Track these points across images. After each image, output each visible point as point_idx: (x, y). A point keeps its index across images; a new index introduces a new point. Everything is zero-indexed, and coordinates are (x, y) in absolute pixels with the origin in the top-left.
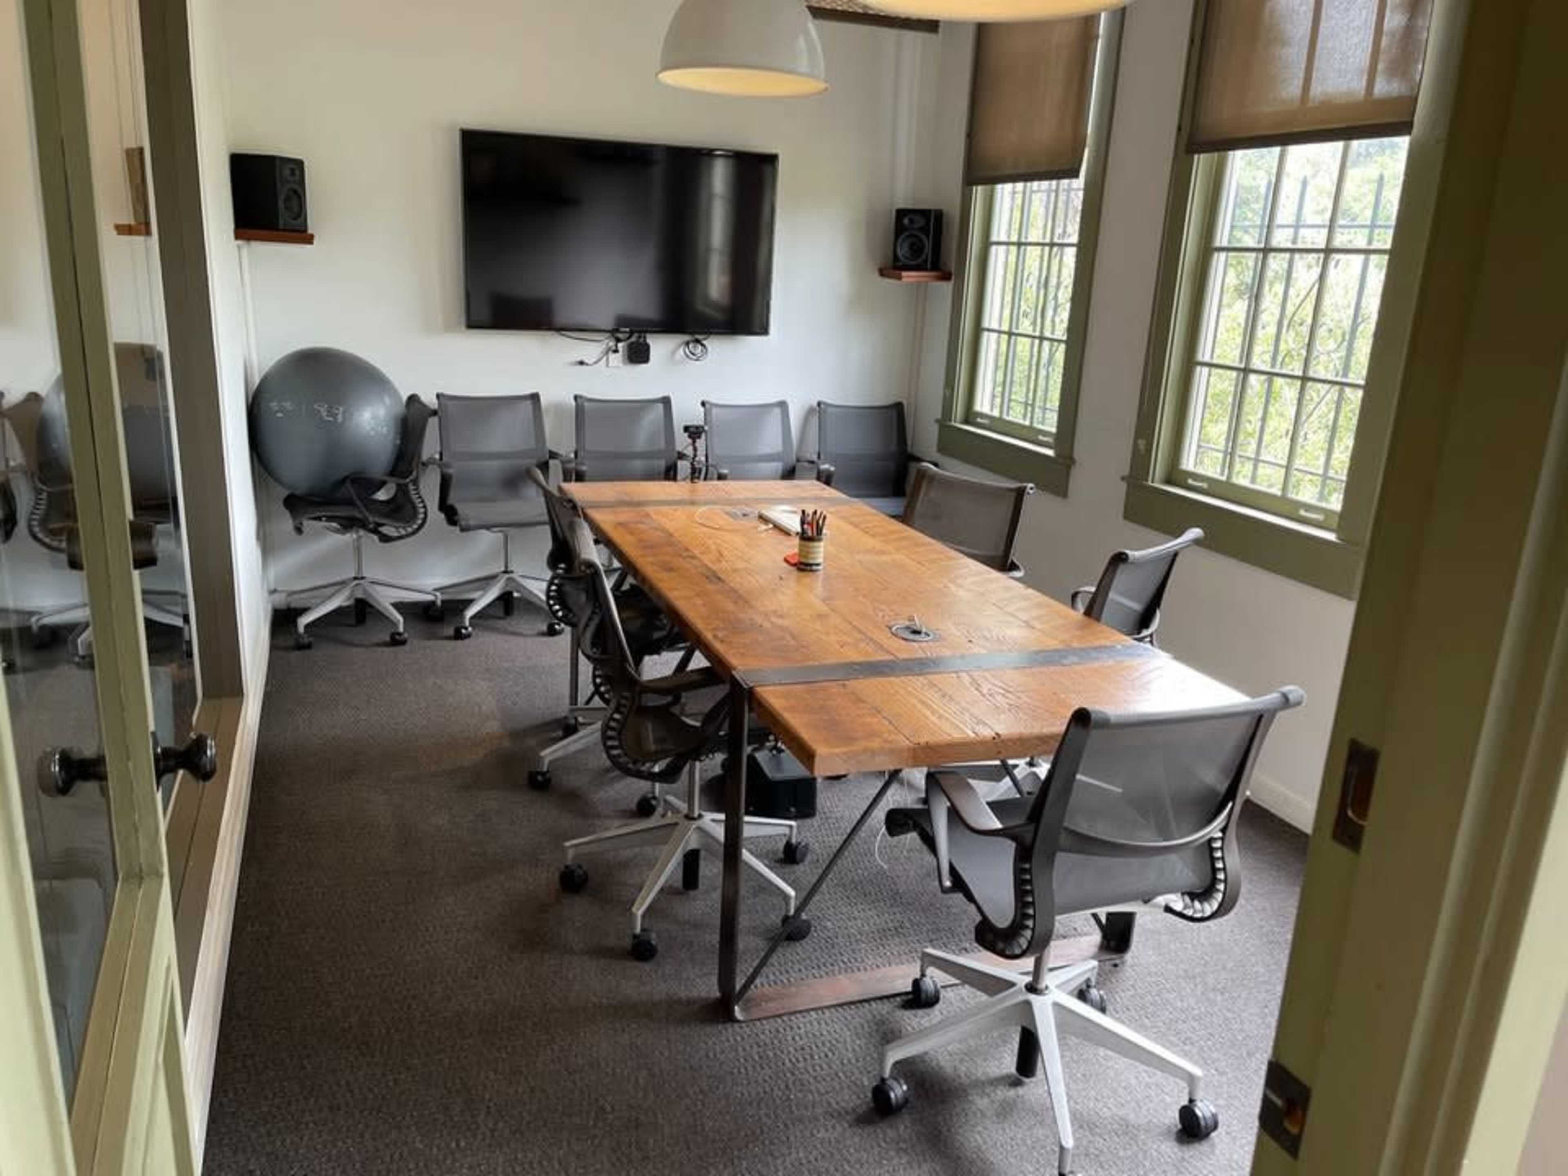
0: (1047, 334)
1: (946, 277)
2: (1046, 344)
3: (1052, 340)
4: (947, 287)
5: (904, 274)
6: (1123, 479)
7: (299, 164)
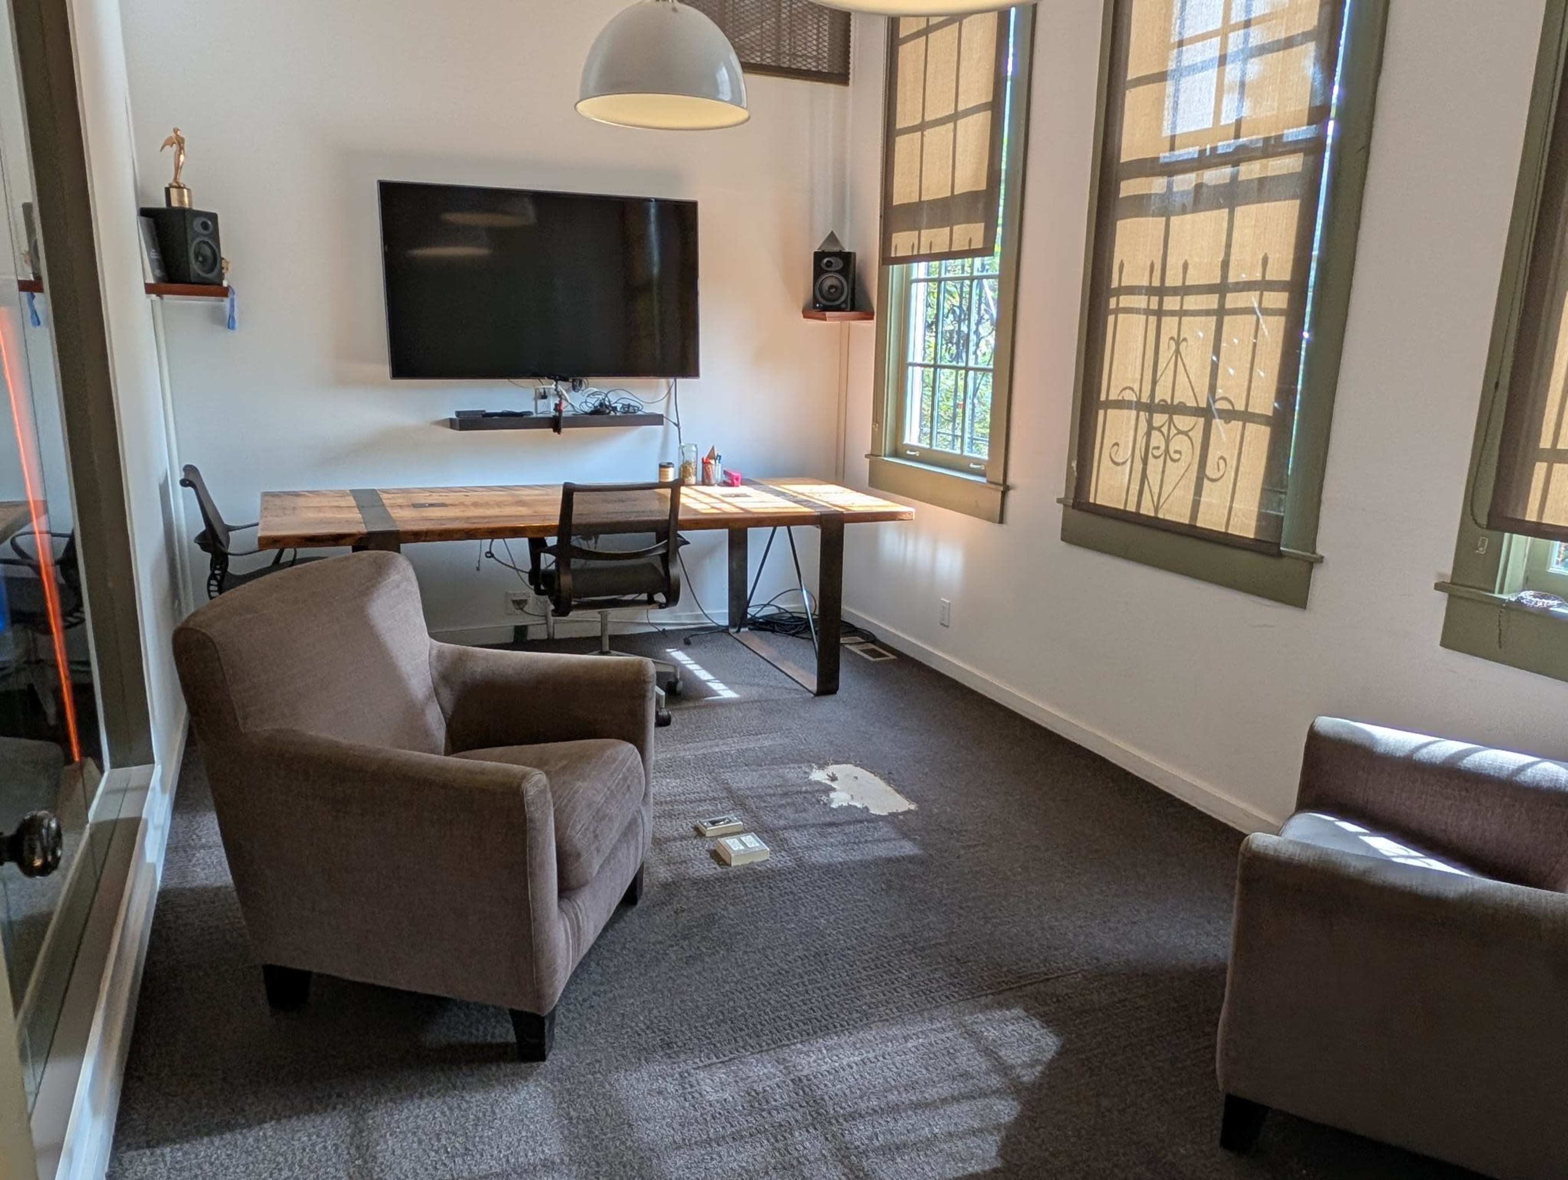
0: (971, 364)
1: (869, 316)
2: (971, 374)
3: (976, 370)
4: (870, 325)
5: (828, 314)
6: (1059, 501)
7: (213, 217)
